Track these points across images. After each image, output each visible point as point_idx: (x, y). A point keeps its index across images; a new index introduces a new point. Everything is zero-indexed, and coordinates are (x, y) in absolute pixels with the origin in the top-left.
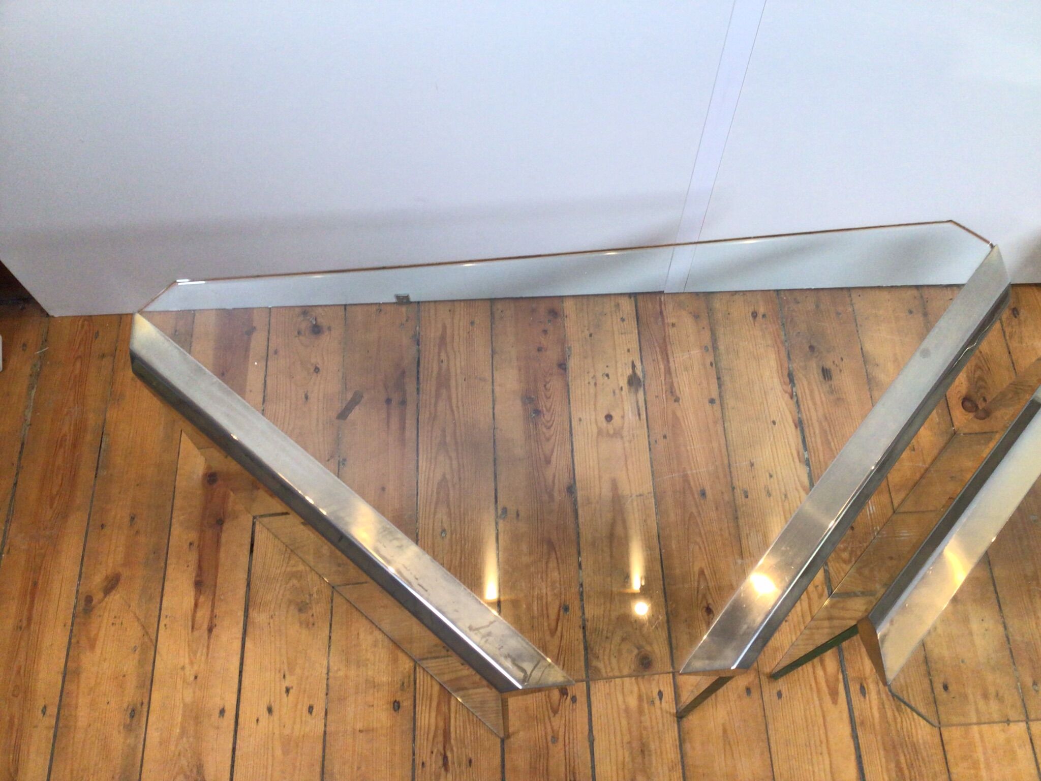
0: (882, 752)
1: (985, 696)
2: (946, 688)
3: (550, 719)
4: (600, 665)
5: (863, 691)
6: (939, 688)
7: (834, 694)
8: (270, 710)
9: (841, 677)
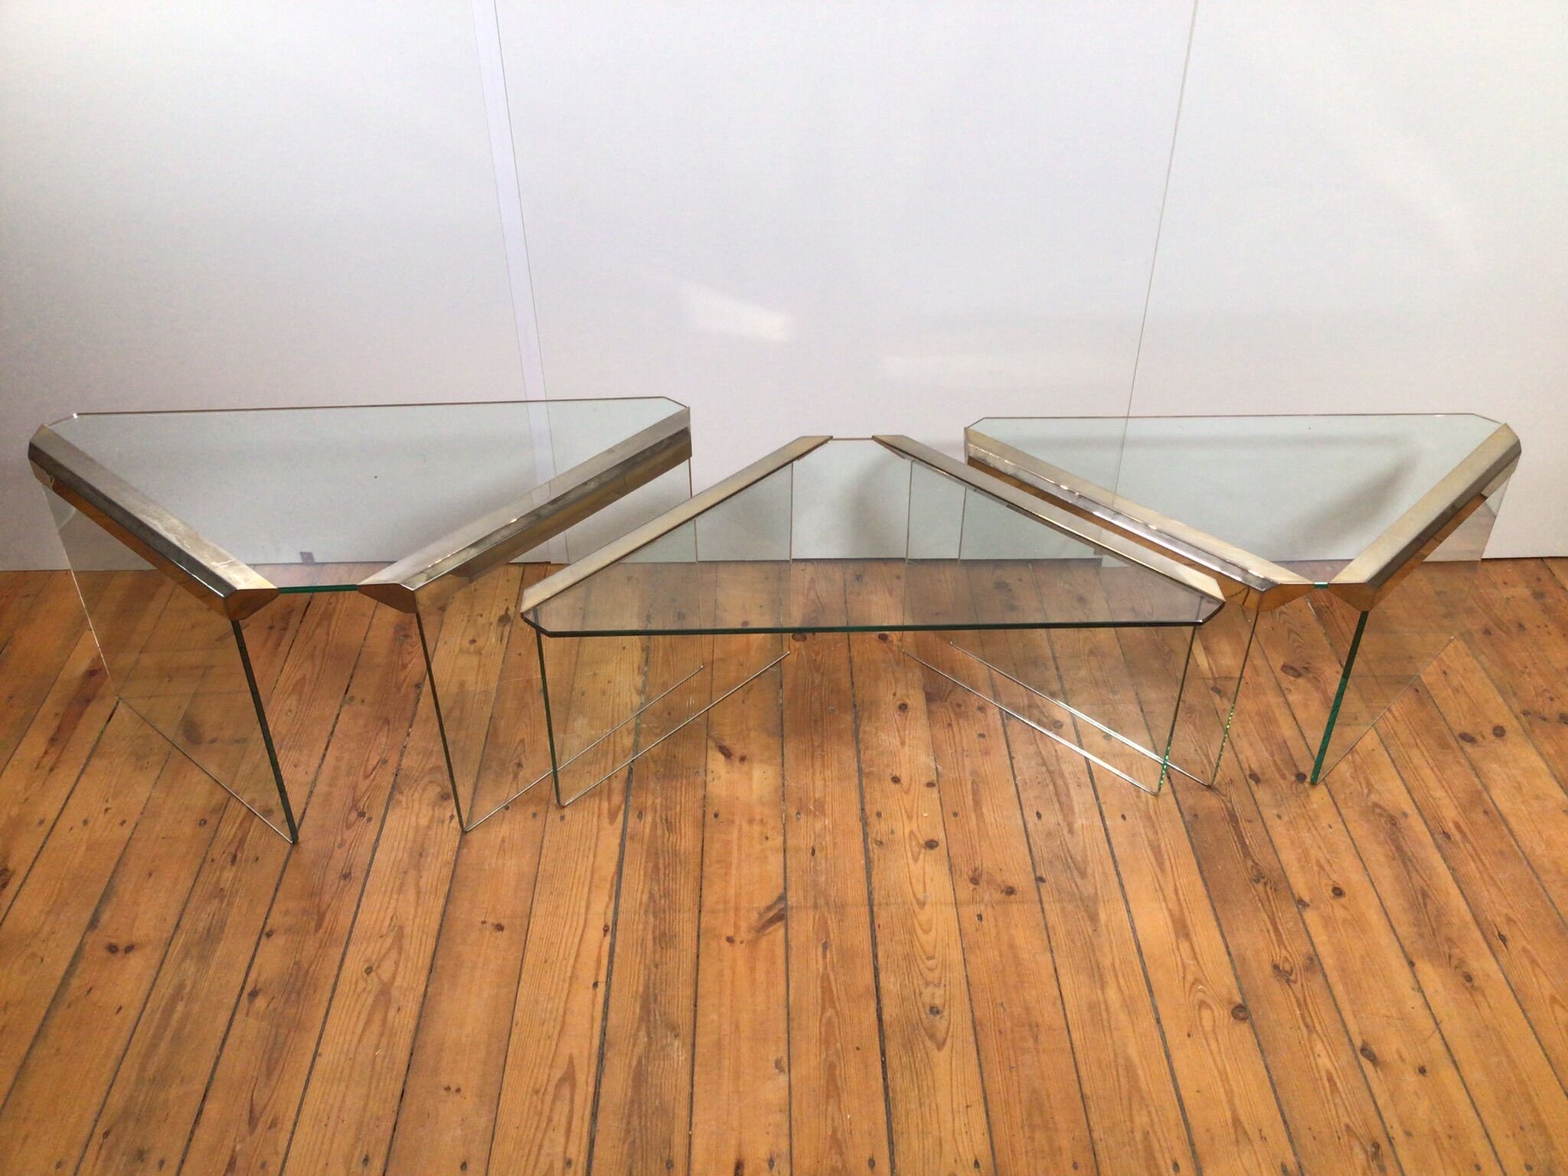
0: (644, 856)
1: (751, 821)
2: (716, 816)
3: (342, 831)
4: (404, 799)
5: (640, 816)
6: (710, 817)
7: (613, 817)
8: (85, 822)
9: (623, 807)
